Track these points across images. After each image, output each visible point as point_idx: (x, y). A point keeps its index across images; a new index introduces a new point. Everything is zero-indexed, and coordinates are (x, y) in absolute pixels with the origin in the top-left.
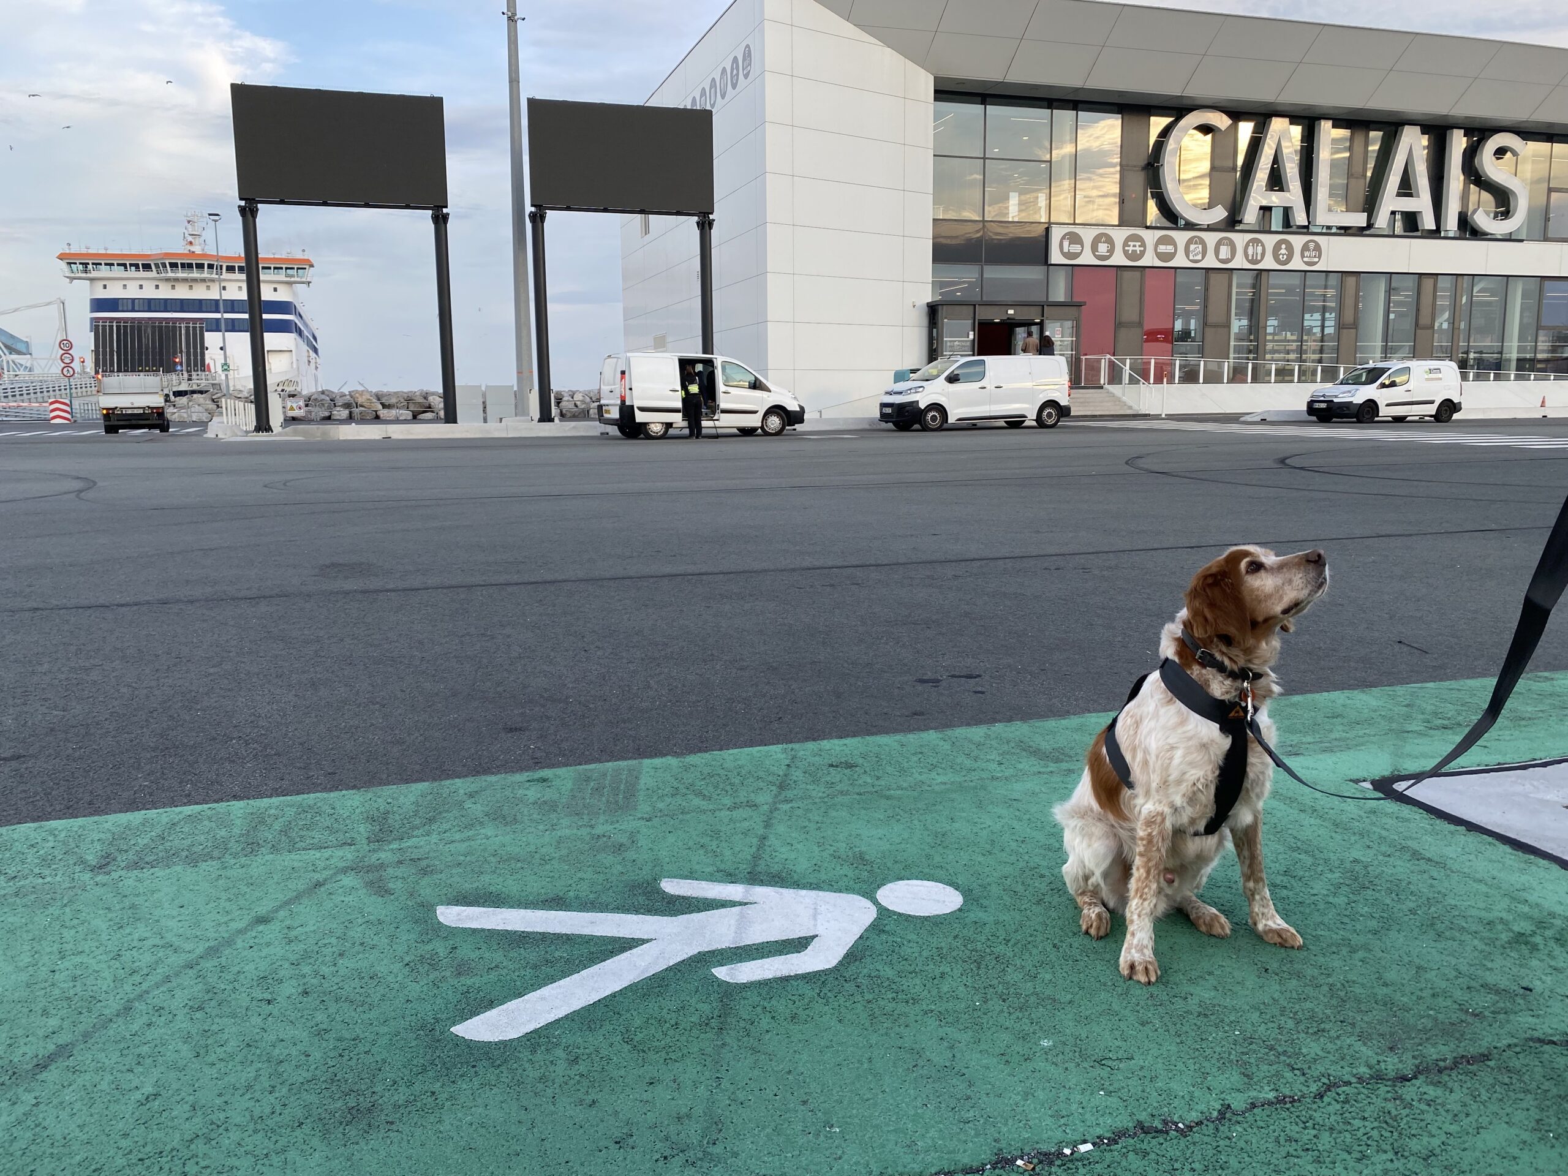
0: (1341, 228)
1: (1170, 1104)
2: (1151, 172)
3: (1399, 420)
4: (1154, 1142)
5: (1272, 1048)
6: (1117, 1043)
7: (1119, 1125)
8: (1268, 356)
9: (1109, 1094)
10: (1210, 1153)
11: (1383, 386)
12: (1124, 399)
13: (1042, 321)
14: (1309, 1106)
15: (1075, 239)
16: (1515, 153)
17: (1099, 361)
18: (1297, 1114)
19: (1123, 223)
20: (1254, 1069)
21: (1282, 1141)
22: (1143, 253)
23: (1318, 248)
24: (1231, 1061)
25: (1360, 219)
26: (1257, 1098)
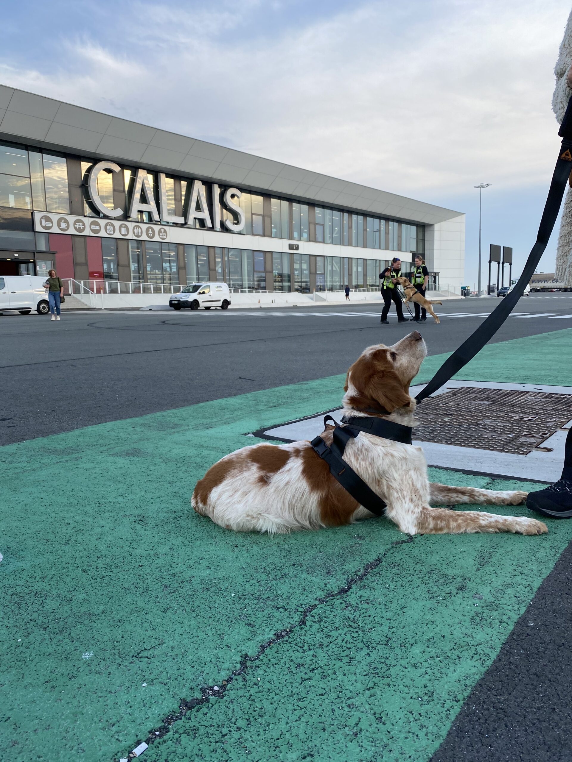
0: (174, 223)
1: (202, 672)
2: (84, 189)
3: (208, 308)
4: (200, 715)
5: (259, 598)
6: (148, 634)
7: (166, 711)
8: (149, 281)
9: (151, 683)
10: (246, 705)
11: (200, 293)
12: (82, 300)
13: (34, 261)
14: (299, 633)
15: (48, 219)
16: (238, 197)
17: (67, 282)
18: (294, 643)
19: (72, 213)
20: (253, 618)
21: (293, 669)
22: (84, 229)
23: (165, 231)
24: (236, 618)
25: (181, 220)
26: (263, 641)
